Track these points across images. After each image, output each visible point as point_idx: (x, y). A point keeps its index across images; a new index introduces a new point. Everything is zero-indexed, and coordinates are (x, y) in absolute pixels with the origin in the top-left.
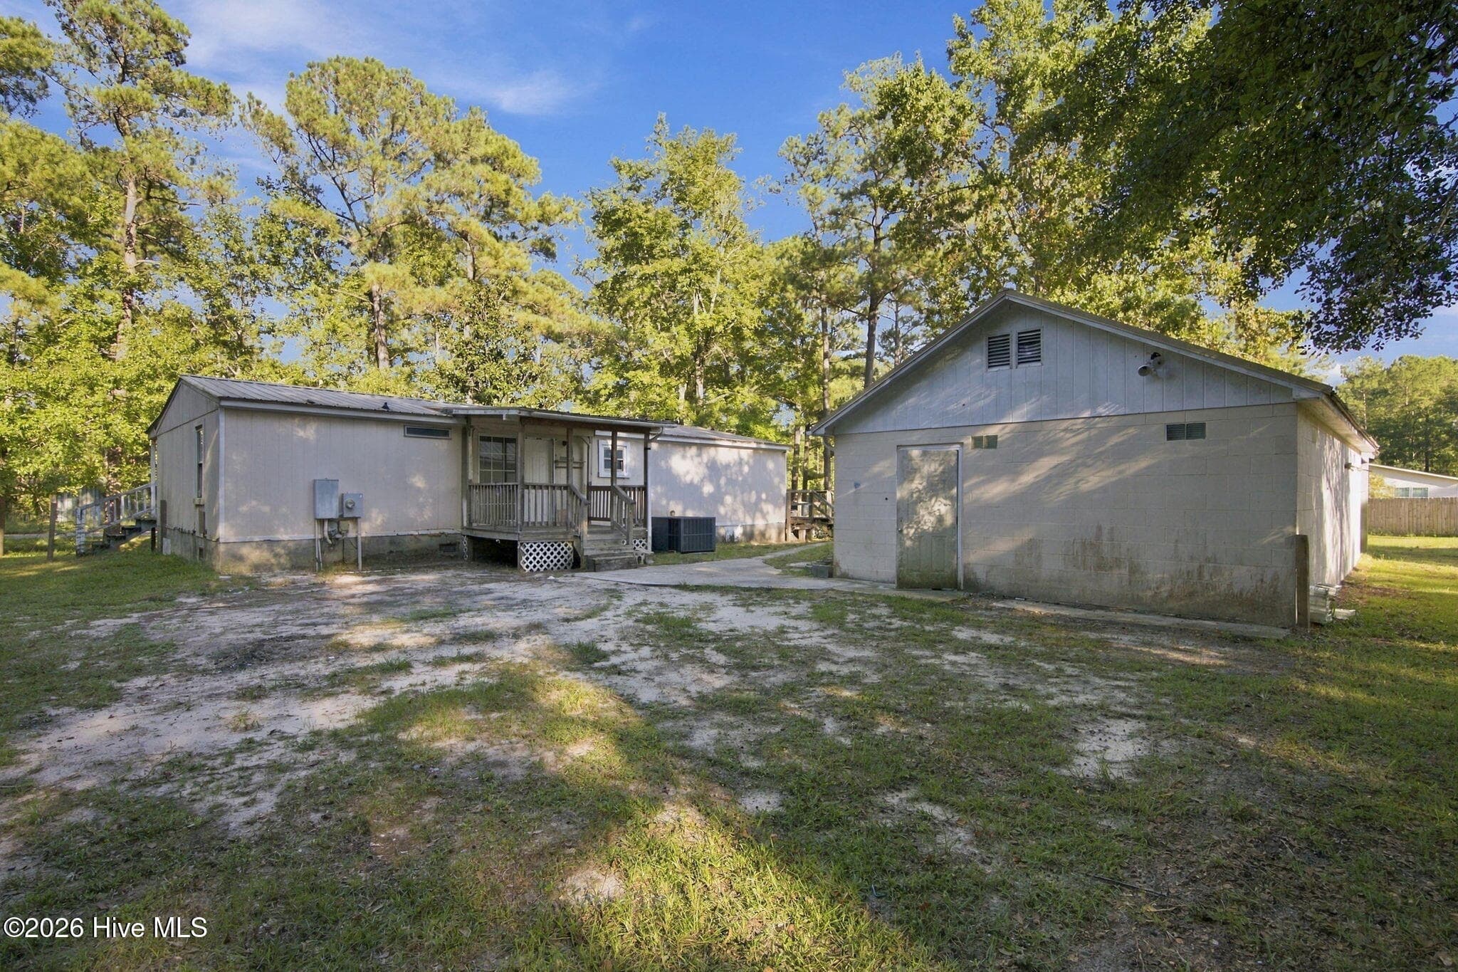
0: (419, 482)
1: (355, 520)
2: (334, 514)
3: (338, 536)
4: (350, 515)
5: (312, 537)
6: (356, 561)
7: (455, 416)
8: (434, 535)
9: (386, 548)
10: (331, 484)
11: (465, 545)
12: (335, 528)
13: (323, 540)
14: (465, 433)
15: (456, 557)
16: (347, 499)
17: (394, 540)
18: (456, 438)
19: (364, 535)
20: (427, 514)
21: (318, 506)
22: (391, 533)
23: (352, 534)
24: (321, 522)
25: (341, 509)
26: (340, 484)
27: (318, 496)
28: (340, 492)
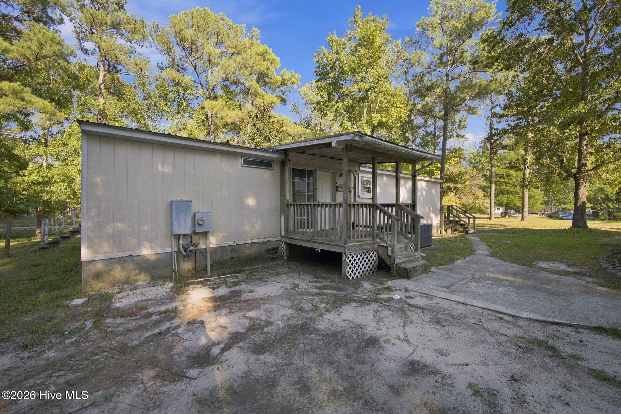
0: (251, 202)
1: (205, 234)
2: (188, 230)
3: (192, 248)
4: (201, 231)
5: (169, 250)
6: (206, 267)
7: (277, 151)
8: (261, 243)
9: (228, 255)
10: (185, 205)
11: (283, 248)
12: (189, 241)
13: (179, 252)
14: (283, 164)
15: (277, 258)
16: (198, 217)
17: (234, 249)
18: (277, 168)
19: (211, 246)
20: (258, 227)
21: (175, 223)
22: (232, 243)
23: (202, 246)
24: (177, 237)
25: (194, 225)
26: (193, 204)
27: (174, 215)
28: (192, 212)
